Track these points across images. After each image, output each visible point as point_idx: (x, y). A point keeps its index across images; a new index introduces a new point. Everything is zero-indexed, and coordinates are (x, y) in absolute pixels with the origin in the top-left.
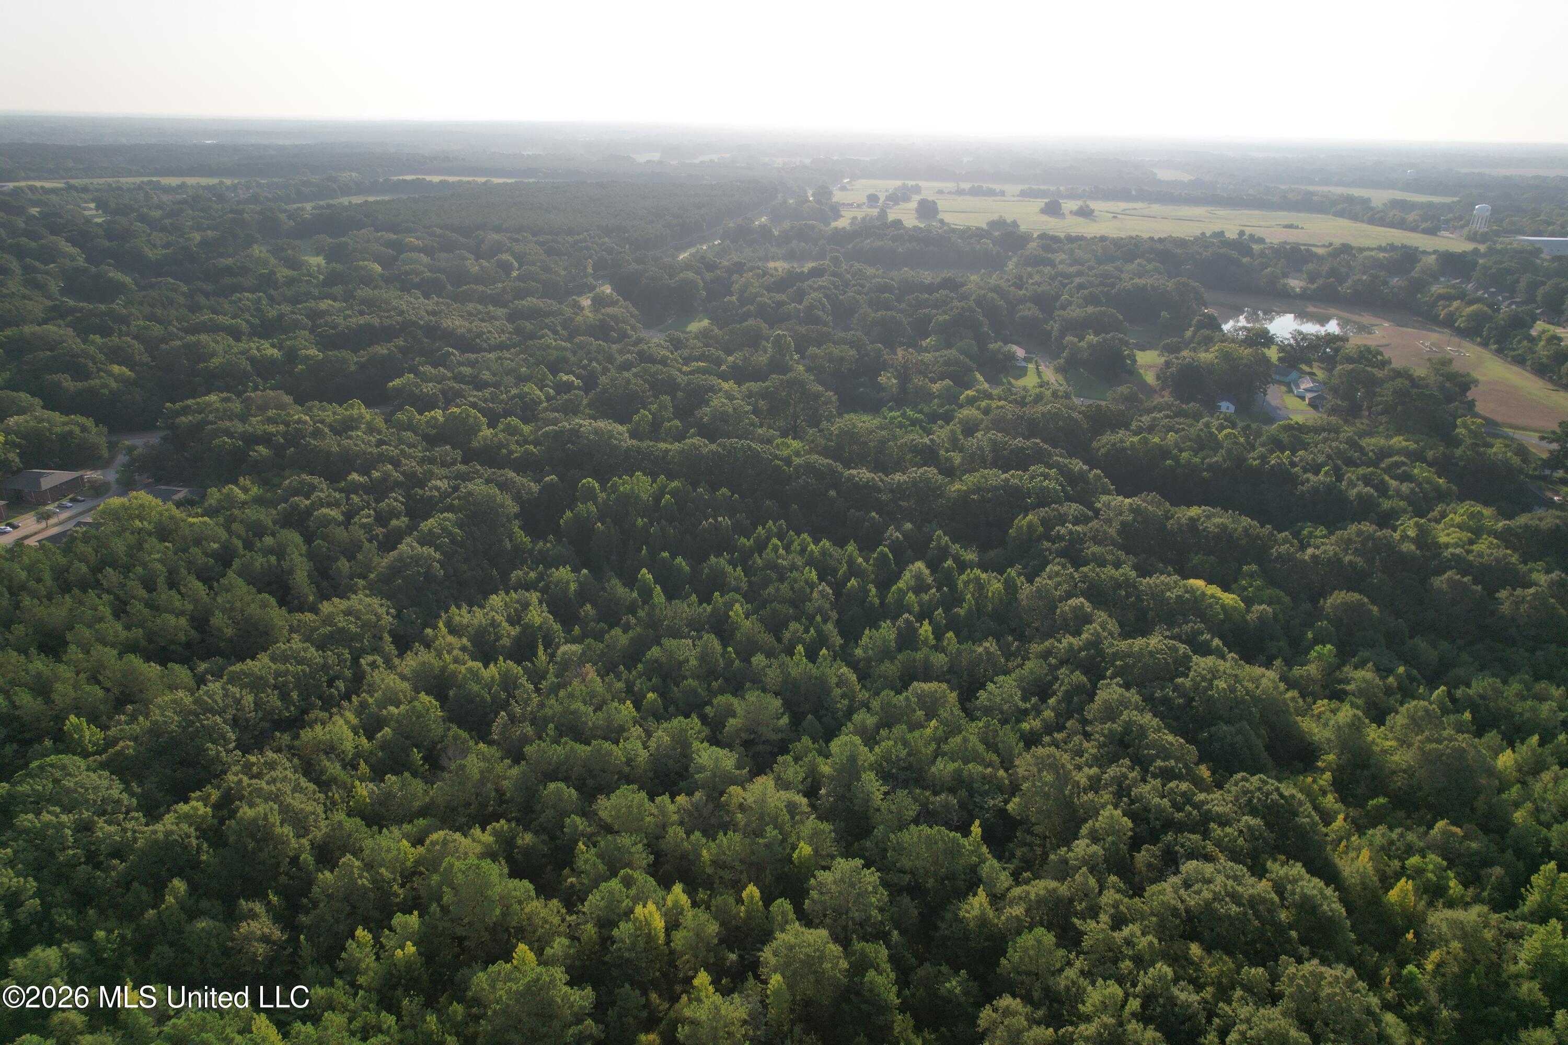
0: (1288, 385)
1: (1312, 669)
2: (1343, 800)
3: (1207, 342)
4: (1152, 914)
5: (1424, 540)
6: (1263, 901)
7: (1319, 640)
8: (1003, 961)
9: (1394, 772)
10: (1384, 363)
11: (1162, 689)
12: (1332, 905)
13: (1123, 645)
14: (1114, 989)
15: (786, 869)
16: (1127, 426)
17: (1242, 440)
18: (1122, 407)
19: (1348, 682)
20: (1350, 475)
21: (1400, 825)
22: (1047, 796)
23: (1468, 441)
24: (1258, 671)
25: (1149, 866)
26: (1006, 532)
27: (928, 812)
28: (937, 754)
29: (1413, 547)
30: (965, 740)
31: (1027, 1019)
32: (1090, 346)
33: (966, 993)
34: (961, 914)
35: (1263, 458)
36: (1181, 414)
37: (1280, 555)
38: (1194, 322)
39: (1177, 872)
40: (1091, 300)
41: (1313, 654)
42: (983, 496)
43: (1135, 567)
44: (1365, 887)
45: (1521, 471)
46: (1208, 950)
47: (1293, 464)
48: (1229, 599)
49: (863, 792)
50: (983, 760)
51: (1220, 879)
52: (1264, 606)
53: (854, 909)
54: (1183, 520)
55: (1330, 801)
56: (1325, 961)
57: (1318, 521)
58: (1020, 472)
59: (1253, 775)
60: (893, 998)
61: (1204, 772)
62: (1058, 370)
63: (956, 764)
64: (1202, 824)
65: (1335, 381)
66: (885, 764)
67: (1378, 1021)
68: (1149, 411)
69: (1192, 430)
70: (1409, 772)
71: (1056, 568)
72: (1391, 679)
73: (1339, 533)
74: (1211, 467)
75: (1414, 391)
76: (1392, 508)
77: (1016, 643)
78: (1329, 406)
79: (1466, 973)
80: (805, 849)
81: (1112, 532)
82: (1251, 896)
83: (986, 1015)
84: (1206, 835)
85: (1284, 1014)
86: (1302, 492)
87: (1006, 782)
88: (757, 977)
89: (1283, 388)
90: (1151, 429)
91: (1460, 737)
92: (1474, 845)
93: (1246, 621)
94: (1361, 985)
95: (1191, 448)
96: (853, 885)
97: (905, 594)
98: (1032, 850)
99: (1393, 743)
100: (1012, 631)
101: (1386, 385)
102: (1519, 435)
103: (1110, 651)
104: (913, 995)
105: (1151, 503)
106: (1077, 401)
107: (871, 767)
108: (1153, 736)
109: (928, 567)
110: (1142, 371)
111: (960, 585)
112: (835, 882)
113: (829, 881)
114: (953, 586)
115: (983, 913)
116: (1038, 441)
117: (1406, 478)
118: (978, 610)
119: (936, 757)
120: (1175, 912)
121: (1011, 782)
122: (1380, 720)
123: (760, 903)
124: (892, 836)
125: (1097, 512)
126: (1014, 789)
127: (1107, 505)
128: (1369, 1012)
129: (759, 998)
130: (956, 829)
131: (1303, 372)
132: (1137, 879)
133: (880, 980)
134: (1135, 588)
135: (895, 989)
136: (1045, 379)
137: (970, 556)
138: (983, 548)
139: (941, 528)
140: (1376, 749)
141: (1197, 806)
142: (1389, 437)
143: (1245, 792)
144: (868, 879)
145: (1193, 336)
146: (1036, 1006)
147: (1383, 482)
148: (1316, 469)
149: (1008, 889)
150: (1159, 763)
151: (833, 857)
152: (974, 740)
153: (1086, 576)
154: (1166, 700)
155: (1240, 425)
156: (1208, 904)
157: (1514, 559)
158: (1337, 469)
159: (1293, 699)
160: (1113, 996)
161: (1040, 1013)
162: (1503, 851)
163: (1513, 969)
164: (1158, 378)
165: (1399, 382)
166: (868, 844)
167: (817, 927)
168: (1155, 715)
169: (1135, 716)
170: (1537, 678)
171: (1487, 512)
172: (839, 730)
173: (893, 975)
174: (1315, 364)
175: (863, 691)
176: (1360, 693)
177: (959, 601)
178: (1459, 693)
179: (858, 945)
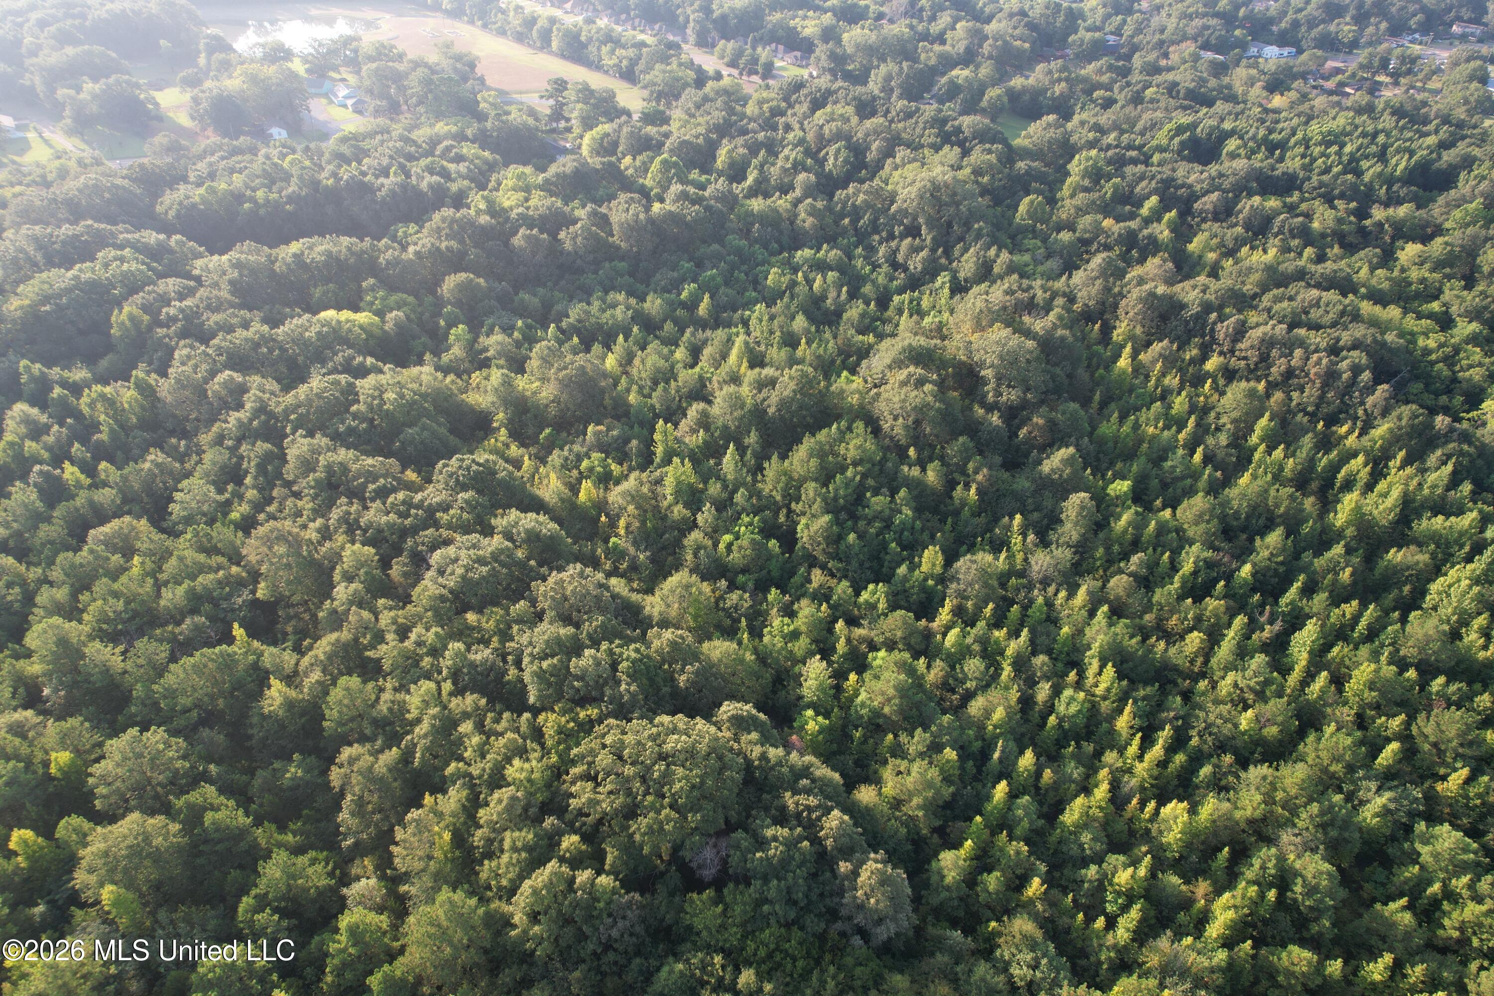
0: (326, 95)
1: (456, 351)
2: (523, 445)
3: (226, 67)
4: (427, 610)
5: (493, 210)
6: (501, 551)
7: (452, 324)
8: (325, 724)
9: (547, 406)
10: (401, 57)
11: (343, 423)
12: (548, 526)
13: (289, 399)
14: (427, 686)
15: (51, 789)
16: (184, 179)
17: (307, 163)
18: (169, 160)
19: (486, 350)
20: (415, 169)
21: (566, 443)
22: (288, 566)
23: (493, 113)
24: (415, 370)
25: (405, 575)
26: (109, 335)
27: (181, 644)
28: (158, 586)
29: (488, 218)
30: (181, 559)
31: (371, 755)
32: (95, 97)
33: (307, 771)
34: (266, 711)
35: (334, 175)
36: (236, 151)
37: (388, 263)
38: (202, 46)
39: (429, 567)
40: (64, 39)
41: (452, 338)
42: (57, 305)
43: (265, 321)
44: (562, 500)
45: (537, 129)
46: (480, 612)
47: (364, 174)
48: (363, 317)
49: (96, 666)
50: (210, 567)
51: (463, 553)
52: (395, 313)
53: (155, 775)
54: (289, 260)
55: (514, 450)
56: (561, 569)
57: (407, 219)
58: (88, 264)
59: (450, 458)
60: (242, 819)
61: (411, 475)
62: (70, 132)
63: (185, 586)
64: (430, 519)
65: (367, 83)
66: (105, 626)
67: (607, 588)
68: (201, 157)
69: (255, 166)
70: (556, 400)
71: (185, 351)
72: (516, 334)
73: (427, 225)
74: (291, 199)
75: (435, 77)
76: (460, 190)
77: (183, 443)
78: (371, 109)
79: (643, 523)
80: (62, 758)
81: (225, 294)
82: (492, 553)
83: (335, 776)
84: (437, 525)
85: (551, 623)
86: (383, 197)
87: (244, 574)
88: (83, 906)
89: (324, 101)
90: (212, 176)
91: (577, 358)
92: (615, 433)
93: (385, 332)
94: (588, 570)
95: (263, 185)
96: (140, 756)
97: (21, 446)
98: (301, 619)
99: (537, 384)
100: (172, 433)
101: (411, 77)
102: (524, 98)
103: (279, 409)
104: (261, 805)
105: (250, 252)
106: (113, 165)
107: (91, 637)
108: (354, 467)
109: (32, 405)
110: (171, 114)
111: (86, 410)
112: (118, 765)
113: (110, 767)
114: (78, 415)
115: (286, 698)
116: (90, 222)
117: (459, 159)
118: (122, 427)
119: (159, 591)
120: (442, 599)
121: (248, 572)
122: (521, 370)
123: (40, 840)
124: (155, 687)
125: (198, 279)
126: (255, 576)
127: (206, 269)
128: (600, 586)
129: (99, 921)
130: (219, 643)
131: (334, 80)
132: (400, 590)
133: (219, 815)
134: (274, 340)
135: (241, 812)
136: (59, 148)
137: (79, 374)
138: (90, 360)
139: (23, 356)
140: (528, 394)
141: (418, 506)
142: (432, 126)
143: (451, 476)
144: (153, 740)
145: (209, 63)
146: (371, 739)
147: (443, 167)
148: (385, 172)
149: (297, 664)
150: (371, 487)
151: (100, 745)
152: (191, 555)
153: (219, 348)
154: (351, 431)
155: (299, 148)
156: (463, 577)
157: (559, 204)
158: (402, 167)
159: (453, 382)
160: (428, 691)
161: (379, 742)
162: (632, 427)
163: (665, 504)
164: (193, 118)
165: (420, 70)
166: (133, 709)
167: (123, 816)
168: (348, 448)
169: (331, 457)
170: (606, 293)
171: (528, 170)
172: (28, 622)
173: (231, 803)
174: (342, 69)
175: (32, 569)
176: (500, 354)
177: (95, 426)
178: (564, 325)
179: (179, 803)
